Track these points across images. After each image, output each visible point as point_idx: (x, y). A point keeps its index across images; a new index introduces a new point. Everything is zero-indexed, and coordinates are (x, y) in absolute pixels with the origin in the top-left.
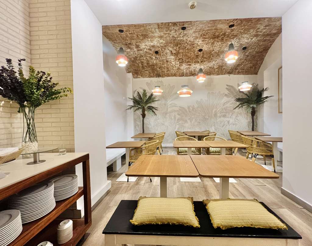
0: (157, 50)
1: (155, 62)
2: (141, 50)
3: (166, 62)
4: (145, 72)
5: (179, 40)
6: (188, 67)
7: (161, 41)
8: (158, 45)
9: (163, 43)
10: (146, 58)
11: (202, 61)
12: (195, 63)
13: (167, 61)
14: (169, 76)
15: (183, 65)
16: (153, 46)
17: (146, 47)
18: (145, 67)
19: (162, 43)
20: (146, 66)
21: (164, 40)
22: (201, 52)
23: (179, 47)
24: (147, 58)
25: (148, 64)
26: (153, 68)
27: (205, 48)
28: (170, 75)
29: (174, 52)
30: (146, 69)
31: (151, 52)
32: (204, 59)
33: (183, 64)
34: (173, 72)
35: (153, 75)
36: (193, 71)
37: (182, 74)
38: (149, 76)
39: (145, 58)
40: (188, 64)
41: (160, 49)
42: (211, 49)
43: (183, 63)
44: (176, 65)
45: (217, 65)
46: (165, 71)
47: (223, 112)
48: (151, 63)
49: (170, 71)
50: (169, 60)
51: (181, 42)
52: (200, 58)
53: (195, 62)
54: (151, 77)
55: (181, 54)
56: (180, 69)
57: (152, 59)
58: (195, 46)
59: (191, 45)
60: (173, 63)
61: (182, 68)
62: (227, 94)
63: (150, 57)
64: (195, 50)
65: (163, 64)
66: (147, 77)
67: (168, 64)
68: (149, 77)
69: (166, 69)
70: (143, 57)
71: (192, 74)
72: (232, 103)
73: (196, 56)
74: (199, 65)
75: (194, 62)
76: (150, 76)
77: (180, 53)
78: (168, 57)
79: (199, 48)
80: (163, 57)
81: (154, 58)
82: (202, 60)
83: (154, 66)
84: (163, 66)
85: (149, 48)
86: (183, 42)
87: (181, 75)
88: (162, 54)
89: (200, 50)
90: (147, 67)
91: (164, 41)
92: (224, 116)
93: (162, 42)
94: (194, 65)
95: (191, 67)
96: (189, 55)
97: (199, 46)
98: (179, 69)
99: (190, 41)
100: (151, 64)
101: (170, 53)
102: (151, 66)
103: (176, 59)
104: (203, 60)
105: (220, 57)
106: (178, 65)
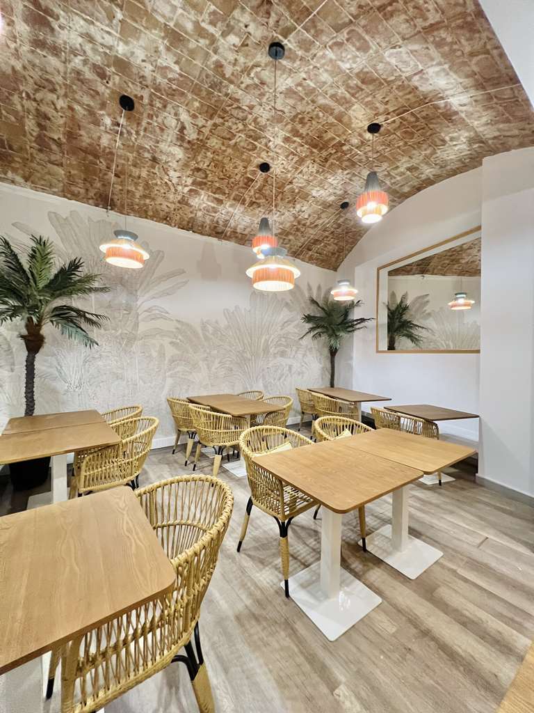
0: (132, 90)
1: (105, 141)
2: (55, 50)
3: (150, 163)
4: (49, 165)
5: (227, 95)
6: (213, 208)
7: (167, 60)
8: (148, 69)
9: (170, 76)
10: (71, 108)
11: (254, 202)
12: (234, 202)
13: (154, 160)
14: (146, 218)
15: (200, 195)
16: (122, 65)
17: (88, 47)
18: (54, 147)
19: (164, 70)
20: (59, 144)
21: (176, 63)
22: (264, 174)
23: (215, 125)
24: (77, 107)
25: (71, 136)
26: (91, 162)
27: (279, 167)
28: (150, 213)
29: (191, 135)
30: (53, 158)
31: (101, 89)
32: (259, 198)
33: (203, 192)
34: (164, 207)
35: (82, 191)
36: (221, 223)
37: (189, 222)
38: (63, 191)
39: (61, 103)
40: (217, 196)
41: (146, 94)
42: (289, 175)
43: (203, 189)
44: (180, 188)
45: (281, 227)
46: (138, 195)
47: (280, 345)
48: (88, 141)
49: (153, 199)
50: (164, 158)
51: (228, 108)
52: (252, 193)
53: (234, 199)
54: (75, 196)
55: (209, 154)
56: (187, 204)
57: (97, 123)
58: (258, 145)
59: (250, 137)
60: (171, 173)
61: (195, 202)
62: (289, 302)
63: (91, 112)
64: (252, 159)
65: (135, 165)
66: (54, 194)
67: (156, 171)
68: (65, 196)
69: (141, 188)
70: (53, 91)
71: (217, 233)
72: (298, 324)
73: (246, 180)
74: (242, 209)
75: (232, 197)
76: (68, 193)
77: (207, 149)
78: (162, 146)
79: (264, 158)
80: (144, 136)
81: (108, 121)
82: (254, 200)
83: (96, 156)
84: (136, 172)
85: (98, 59)
86: (235, 112)
87: (185, 223)
88: (144, 123)
89: (265, 167)
90: (65, 147)
91: (176, 68)
92: (283, 354)
93: (166, 68)
94: (231, 206)
95: (220, 208)
96: (229, 167)
97: (268, 152)
98: (183, 202)
99: (255, 120)
100: (84, 144)
101: (176, 131)
102: (85, 151)
103: (186, 165)
104: (257, 201)
105: (294, 208)
106: (186, 189)
